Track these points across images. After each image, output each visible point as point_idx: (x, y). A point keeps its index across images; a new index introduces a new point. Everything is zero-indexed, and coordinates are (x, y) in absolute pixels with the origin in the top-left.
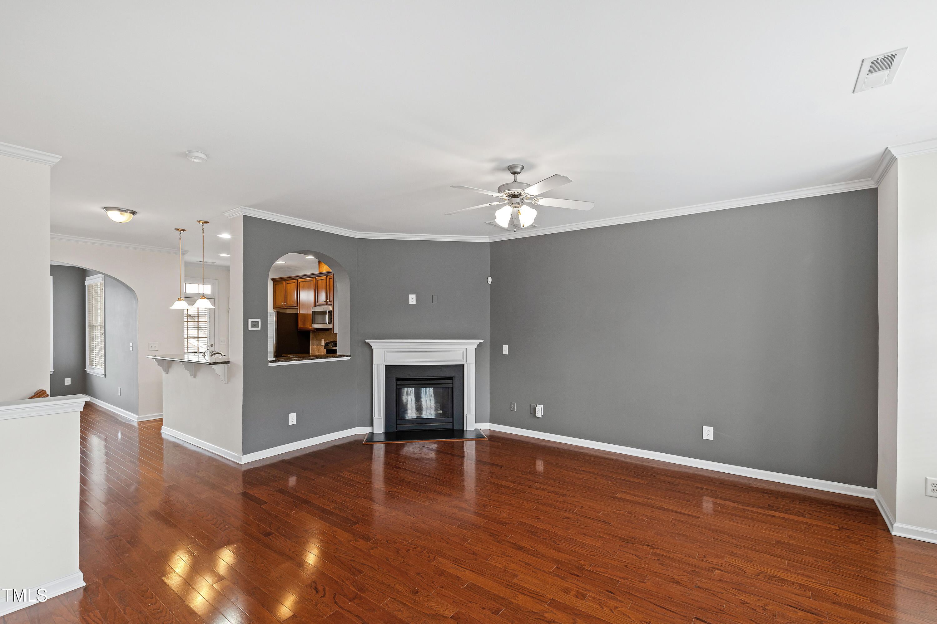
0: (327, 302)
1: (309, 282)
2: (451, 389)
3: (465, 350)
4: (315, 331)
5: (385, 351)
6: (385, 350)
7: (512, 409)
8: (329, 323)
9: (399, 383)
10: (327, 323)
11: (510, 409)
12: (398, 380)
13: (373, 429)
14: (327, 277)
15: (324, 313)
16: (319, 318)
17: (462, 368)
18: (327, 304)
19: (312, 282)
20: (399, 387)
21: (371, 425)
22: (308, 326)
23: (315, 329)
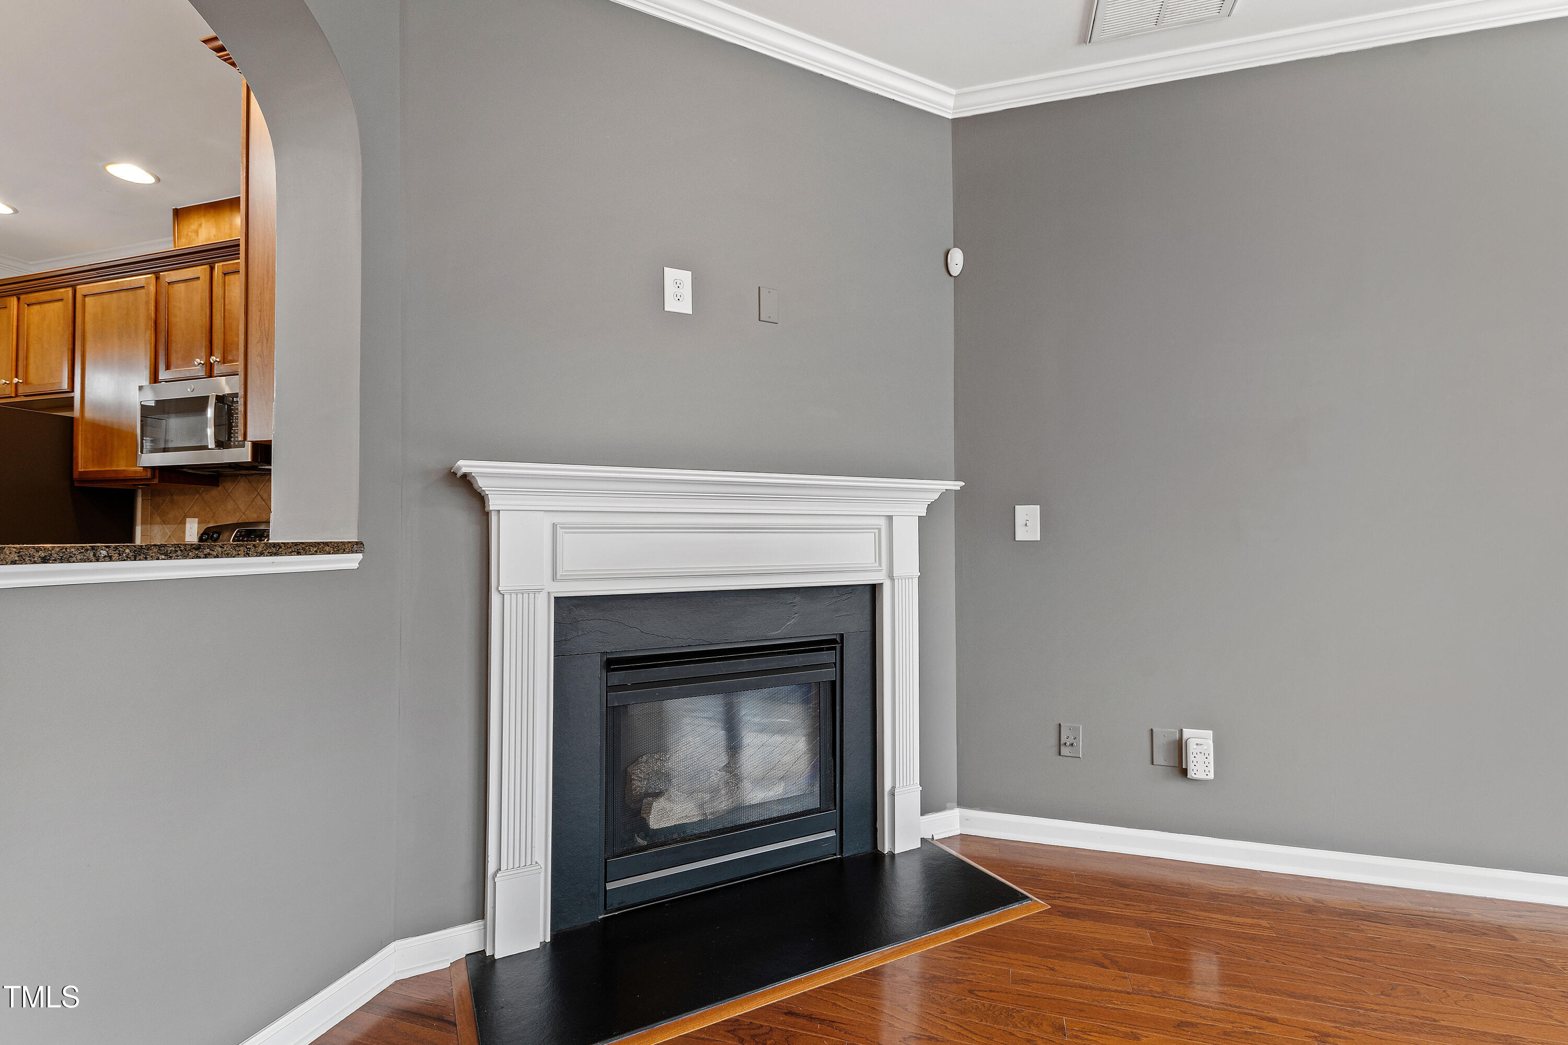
0: (211, 365)
1: (130, 293)
2: (828, 687)
3: (882, 523)
4: (156, 481)
5: (554, 526)
6: (558, 519)
7: (1065, 751)
8: (220, 444)
9: (617, 678)
10: (211, 444)
11: (1055, 749)
12: (612, 664)
13: (488, 934)
14: (212, 269)
15: (196, 405)
16: (175, 425)
17: (867, 597)
18: (210, 375)
19: (143, 291)
20: (616, 699)
21: (479, 911)
22: (121, 466)
23: (153, 477)
